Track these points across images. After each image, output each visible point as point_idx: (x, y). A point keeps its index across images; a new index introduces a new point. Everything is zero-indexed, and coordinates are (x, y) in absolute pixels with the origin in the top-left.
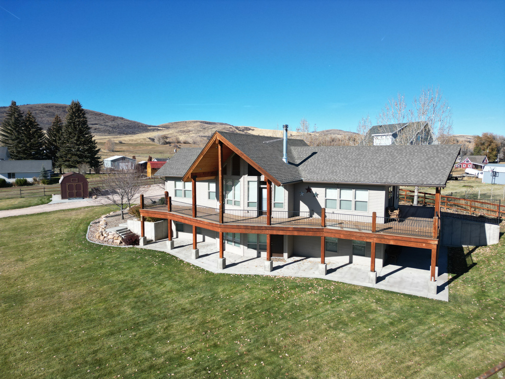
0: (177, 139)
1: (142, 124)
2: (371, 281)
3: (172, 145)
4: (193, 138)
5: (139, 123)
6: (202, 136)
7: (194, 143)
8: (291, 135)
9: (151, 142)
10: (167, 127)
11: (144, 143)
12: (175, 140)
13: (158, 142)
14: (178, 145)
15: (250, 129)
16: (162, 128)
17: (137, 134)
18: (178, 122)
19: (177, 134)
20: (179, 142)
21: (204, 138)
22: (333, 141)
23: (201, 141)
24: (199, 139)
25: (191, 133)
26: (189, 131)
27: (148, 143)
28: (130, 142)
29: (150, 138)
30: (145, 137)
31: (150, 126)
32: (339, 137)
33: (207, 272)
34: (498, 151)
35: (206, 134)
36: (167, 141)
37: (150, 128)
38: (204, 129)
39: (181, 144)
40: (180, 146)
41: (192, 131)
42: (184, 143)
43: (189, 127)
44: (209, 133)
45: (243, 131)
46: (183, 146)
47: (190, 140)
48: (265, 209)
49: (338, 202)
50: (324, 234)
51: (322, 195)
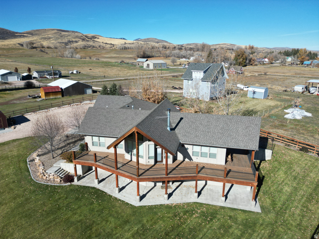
0: (42, 45)
1: (9, 31)
2: (222, 202)
3: (39, 49)
4: (54, 44)
5: (7, 30)
6: (60, 43)
7: (56, 48)
8: (125, 43)
9: (21, 47)
10: (31, 33)
11: (15, 47)
12: (39, 45)
13: (26, 47)
14: (43, 49)
15: (96, 38)
16: (27, 35)
17: (7, 39)
18: (39, 30)
19: (40, 40)
20: (43, 47)
21: (62, 44)
22: (153, 48)
23: (60, 46)
24: (58, 45)
25: (51, 39)
26: (50, 38)
27: (18, 47)
28: (3, 47)
29: (19, 44)
30: (15, 43)
31: (17, 33)
32: (157, 45)
33: (131, 205)
34: (246, 59)
35: (64, 41)
36: (34, 46)
37: (17, 34)
38: (61, 36)
39: (45, 49)
40: (45, 50)
41: (52, 38)
42: (48, 48)
43: (49, 34)
44: (65, 40)
45: (91, 39)
46: (47, 50)
47: (52, 46)
48: (159, 159)
49: (200, 153)
50: (198, 178)
51: (191, 149)
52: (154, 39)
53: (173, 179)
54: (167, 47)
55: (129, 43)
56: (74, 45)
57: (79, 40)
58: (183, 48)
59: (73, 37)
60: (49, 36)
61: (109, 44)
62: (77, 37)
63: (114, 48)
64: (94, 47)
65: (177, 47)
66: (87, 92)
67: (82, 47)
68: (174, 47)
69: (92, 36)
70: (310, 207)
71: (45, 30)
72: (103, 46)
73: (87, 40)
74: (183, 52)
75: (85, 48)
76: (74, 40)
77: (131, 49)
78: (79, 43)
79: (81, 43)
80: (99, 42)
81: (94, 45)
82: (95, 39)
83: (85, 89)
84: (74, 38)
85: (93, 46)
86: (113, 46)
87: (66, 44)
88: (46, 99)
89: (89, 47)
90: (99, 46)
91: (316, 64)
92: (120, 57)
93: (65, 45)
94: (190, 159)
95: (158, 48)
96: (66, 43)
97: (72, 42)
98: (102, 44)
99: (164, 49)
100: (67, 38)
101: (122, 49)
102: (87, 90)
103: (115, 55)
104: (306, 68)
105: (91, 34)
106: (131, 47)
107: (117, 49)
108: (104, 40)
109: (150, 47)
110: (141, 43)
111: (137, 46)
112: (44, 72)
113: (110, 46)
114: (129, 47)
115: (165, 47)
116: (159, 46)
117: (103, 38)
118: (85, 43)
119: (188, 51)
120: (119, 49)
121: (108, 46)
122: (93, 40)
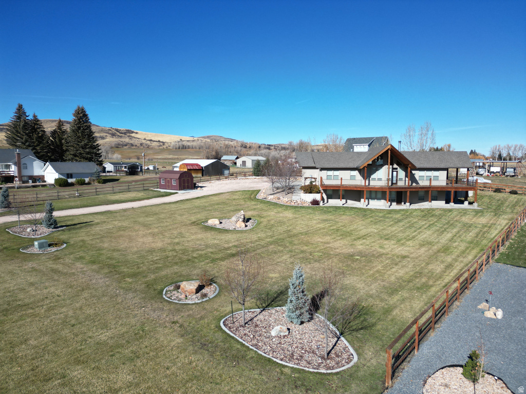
8: (181, 140)
15: (133, 132)
32: (231, 143)
45: (125, 133)
48: (394, 182)
49: (425, 177)
50: (431, 189)
51: (417, 174)
52: (218, 136)
53: (414, 190)
54: (248, 146)
55: (188, 141)
57: (106, 136)
58: (272, 148)
61: (156, 141)
62: (102, 131)
63: (165, 147)
64: (132, 145)
65: (263, 146)
67: (113, 146)
68: (258, 146)
69: (126, 130)
72: (146, 145)
73: (119, 136)
74: (273, 152)
75: (118, 147)
77: (193, 148)
78: (107, 140)
79: (110, 140)
80: (138, 139)
81: (131, 142)
82: (131, 135)
84: (98, 133)
85: (131, 144)
86: (164, 145)
89: (124, 145)
90: (141, 144)
94: (417, 183)
95: (235, 147)
98: (144, 141)
101: (179, 148)
103: (171, 156)
105: (122, 128)
106: (192, 145)
107: (171, 148)
108: (146, 136)
109: (222, 145)
110: (207, 140)
111: (202, 144)
112: (120, 164)
113: (157, 144)
114: (189, 146)
115: (244, 146)
116: (236, 144)
117: (144, 133)
118: (117, 140)
119: (282, 152)
120: (173, 148)
121: (154, 144)
122: (129, 136)
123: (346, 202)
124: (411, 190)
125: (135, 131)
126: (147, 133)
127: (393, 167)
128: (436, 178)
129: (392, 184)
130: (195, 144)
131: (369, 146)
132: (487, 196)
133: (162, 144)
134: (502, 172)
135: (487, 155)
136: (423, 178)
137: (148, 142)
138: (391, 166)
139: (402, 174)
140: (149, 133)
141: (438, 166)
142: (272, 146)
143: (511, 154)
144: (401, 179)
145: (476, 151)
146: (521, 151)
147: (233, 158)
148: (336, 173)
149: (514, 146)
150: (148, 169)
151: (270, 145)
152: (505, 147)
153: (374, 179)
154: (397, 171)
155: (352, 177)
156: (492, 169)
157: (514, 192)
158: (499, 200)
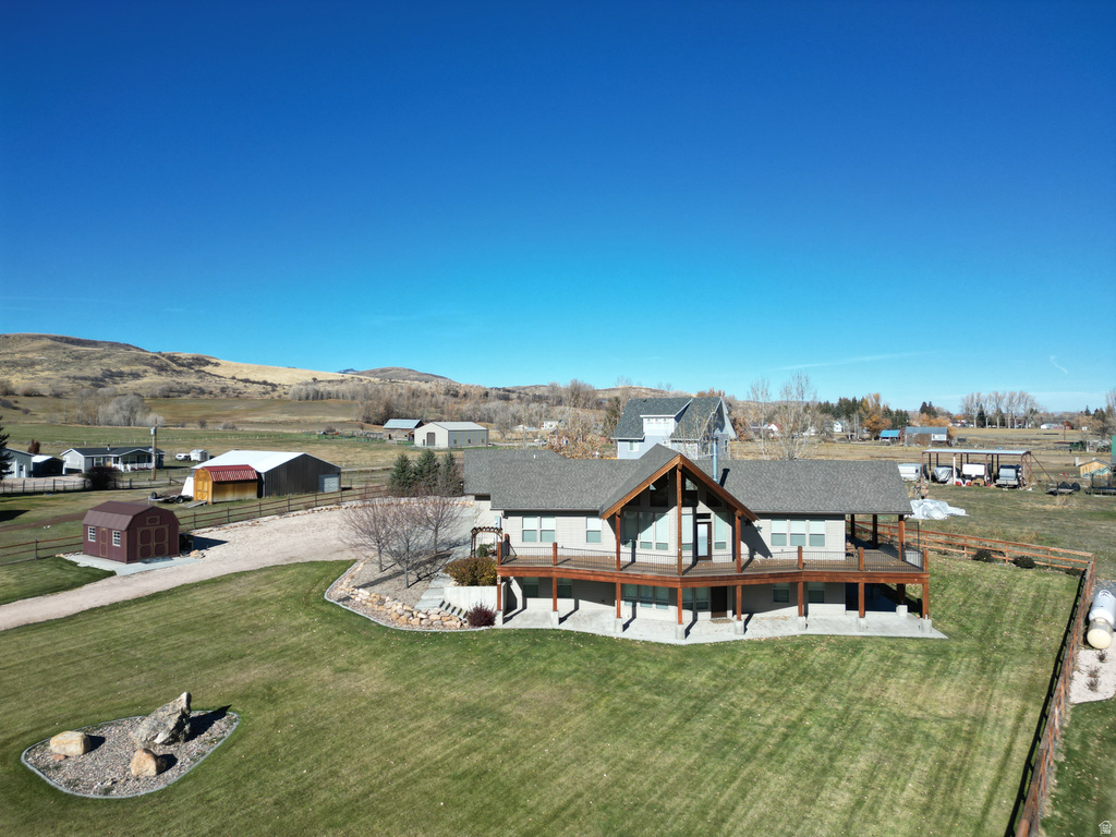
4: (50, 382)
6: (75, 378)
7: (57, 396)
8: (315, 379)
14: (10, 399)
15: (208, 363)
20: (10, 393)
21: (82, 382)
22: (413, 394)
23: (73, 390)
24: (67, 385)
25: (39, 367)
26: (33, 364)
32: (425, 386)
35: (87, 372)
38: (77, 358)
39: (16, 398)
40: (16, 402)
41: (40, 363)
42: (27, 395)
43: (28, 352)
44: (95, 370)
45: (190, 366)
46: (24, 402)
47: (43, 388)
48: (703, 551)
49: (788, 537)
50: (803, 579)
51: (767, 529)
52: (405, 370)
53: (754, 582)
54: (462, 392)
55: (329, 382)
56: (126, 385)
57: (146, 371)
58: (514, 396)
59: (122, 362)
60: (30, 356)
61: (258, 383)
62: (138, 360)
63: (275, 394)
64: (202, 391)
65: (494, 392)
66: (326, 486)
67: (157, 393)
68: (483, 392)
69: (193, 358)
70: (1037, 629)
71: (7, 337)
72: (234, 390)
73: (174, 371)
74: (515, 407)
75: (168, 397)
76: (126, 369)
77: (338, 397)
78: (145, 380)
79: (152, 380)
80: (219, 377)
81: (200, 385)
82: (203, 368)
83: (321, 476)
84: (128, 364)
85: (200, 388)
86: (274, 390)
87: (98, 382)
88: (214, 503)
89: (184, 392)
90: (223, 390)
91: (916, 437)
92: (305, 421)
93: (93, 385)
94: (766, 553)
95: (433, 396)
96: (96, 379)
97: (121, 374)
98: (230, 383)
99: (452, 400)
100: (100, 364)
101: (307, 398)
102: (326, 480)
103: (285, 417)
104: (892, 446)
105: (186, 354)
106: (337, 391)
107: (289, 397)
108: (237, 371)
109: (404, 391)
110: (372, 379)
111: (358, 388)
112: (104, 451)
113: (260, 388)
114: (329, 393)
115: (453, 392)
116: (434, 388)
117: (234, 363)
118: (168, 380)
119: (532, 405)
120: (294, 398)
121: (253, 389)
122: (197, 372)
123: (577, 608)
124: (747, 582)
125: (214, 361)
126: (241, 364)
127: (694, 511)
128: (818, 539)
129: (696, 558)
130: (343, 387)
131: (678, 419)
132: (956, 576)
133: (269, 388)
134: (990, 476)
135: (956, 410)
136: (783, 541)
137: (240, 385)
138: (689, 510)
139: (723, 530)
140: (245, 365)
141: (822, 510)
142: (514, 392)
143: (1004, 411)
144: (722, 545)
145: (933, 405)
146: (1022, 406)
147: (412, 424)
148: (549, 523)
149: (1008, 395)
150: (188, 458)
151: (509, 391)
152: (990, 397)
153: (647, 545)
154: (709, 524)
155: (592, 536)
156: (968, 469)
157: (1024, 563)
158: (988, 596)
